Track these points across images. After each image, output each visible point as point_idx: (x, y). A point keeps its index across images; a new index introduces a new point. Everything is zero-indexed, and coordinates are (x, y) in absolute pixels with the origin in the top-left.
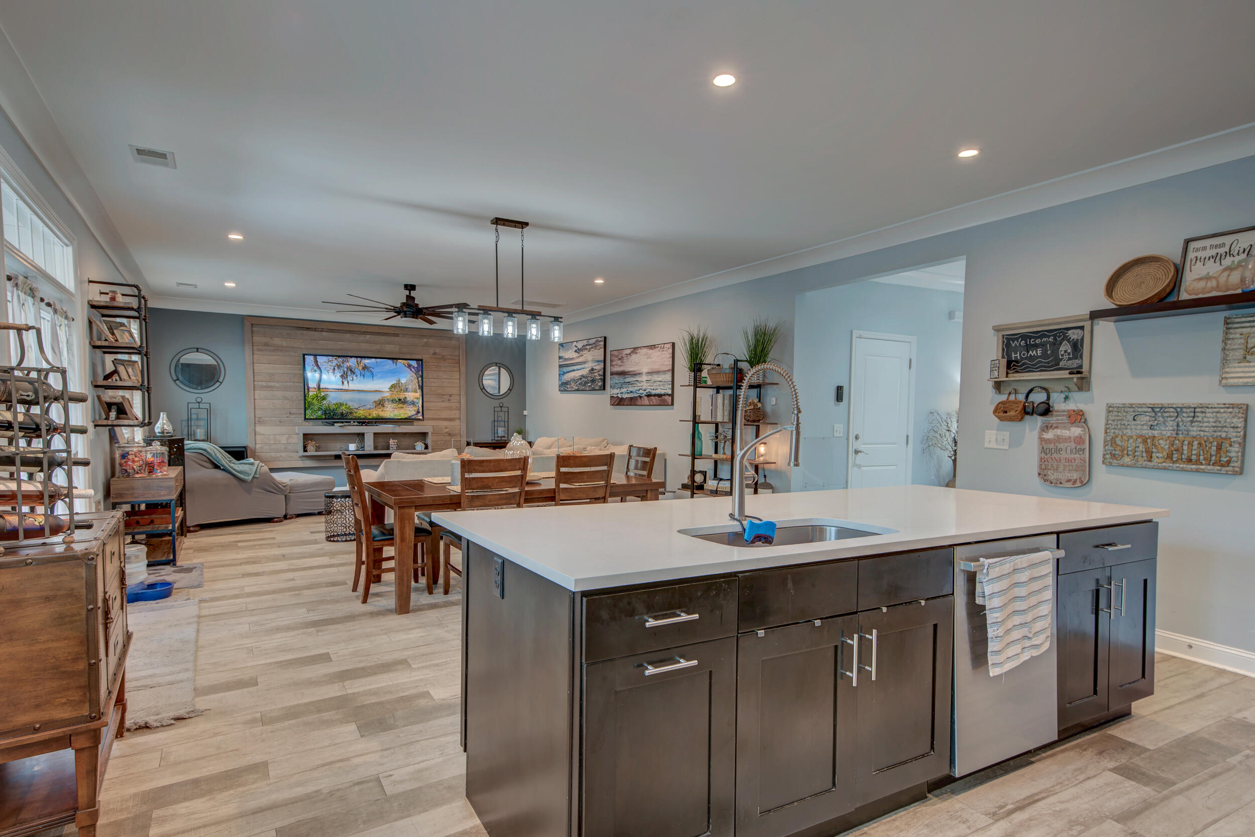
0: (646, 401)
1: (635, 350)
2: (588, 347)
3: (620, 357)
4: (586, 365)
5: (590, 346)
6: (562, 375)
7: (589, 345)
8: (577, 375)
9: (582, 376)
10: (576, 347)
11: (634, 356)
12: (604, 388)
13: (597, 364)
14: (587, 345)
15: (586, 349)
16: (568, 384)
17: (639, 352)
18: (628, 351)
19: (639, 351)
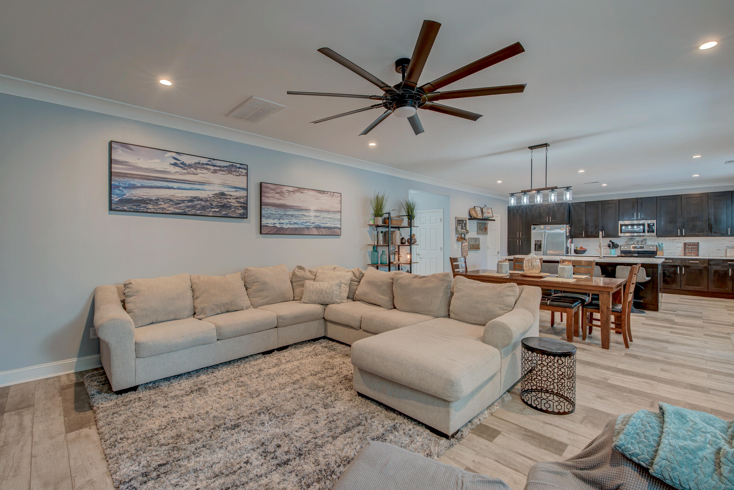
0: (315, 232)
1: (300, 190)
2: (212, 168)
3: (278, 191)
4: (206, 187)
5: (218, 168)
6: (125, 188)
7: (214, 166)
8: (176, 195)
9: (195, 198)
10: (175, 158)
11: (298, 195)
12: (244, 216)
13: (234, 190)
14: (207, 164)
15: (206, 169)
16: (147, 204)
17: (306, 193)
18: (291, 189)
19: (306, 191)
